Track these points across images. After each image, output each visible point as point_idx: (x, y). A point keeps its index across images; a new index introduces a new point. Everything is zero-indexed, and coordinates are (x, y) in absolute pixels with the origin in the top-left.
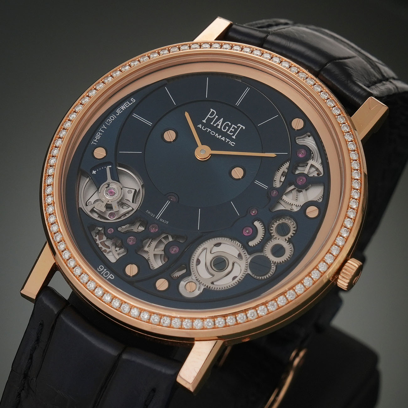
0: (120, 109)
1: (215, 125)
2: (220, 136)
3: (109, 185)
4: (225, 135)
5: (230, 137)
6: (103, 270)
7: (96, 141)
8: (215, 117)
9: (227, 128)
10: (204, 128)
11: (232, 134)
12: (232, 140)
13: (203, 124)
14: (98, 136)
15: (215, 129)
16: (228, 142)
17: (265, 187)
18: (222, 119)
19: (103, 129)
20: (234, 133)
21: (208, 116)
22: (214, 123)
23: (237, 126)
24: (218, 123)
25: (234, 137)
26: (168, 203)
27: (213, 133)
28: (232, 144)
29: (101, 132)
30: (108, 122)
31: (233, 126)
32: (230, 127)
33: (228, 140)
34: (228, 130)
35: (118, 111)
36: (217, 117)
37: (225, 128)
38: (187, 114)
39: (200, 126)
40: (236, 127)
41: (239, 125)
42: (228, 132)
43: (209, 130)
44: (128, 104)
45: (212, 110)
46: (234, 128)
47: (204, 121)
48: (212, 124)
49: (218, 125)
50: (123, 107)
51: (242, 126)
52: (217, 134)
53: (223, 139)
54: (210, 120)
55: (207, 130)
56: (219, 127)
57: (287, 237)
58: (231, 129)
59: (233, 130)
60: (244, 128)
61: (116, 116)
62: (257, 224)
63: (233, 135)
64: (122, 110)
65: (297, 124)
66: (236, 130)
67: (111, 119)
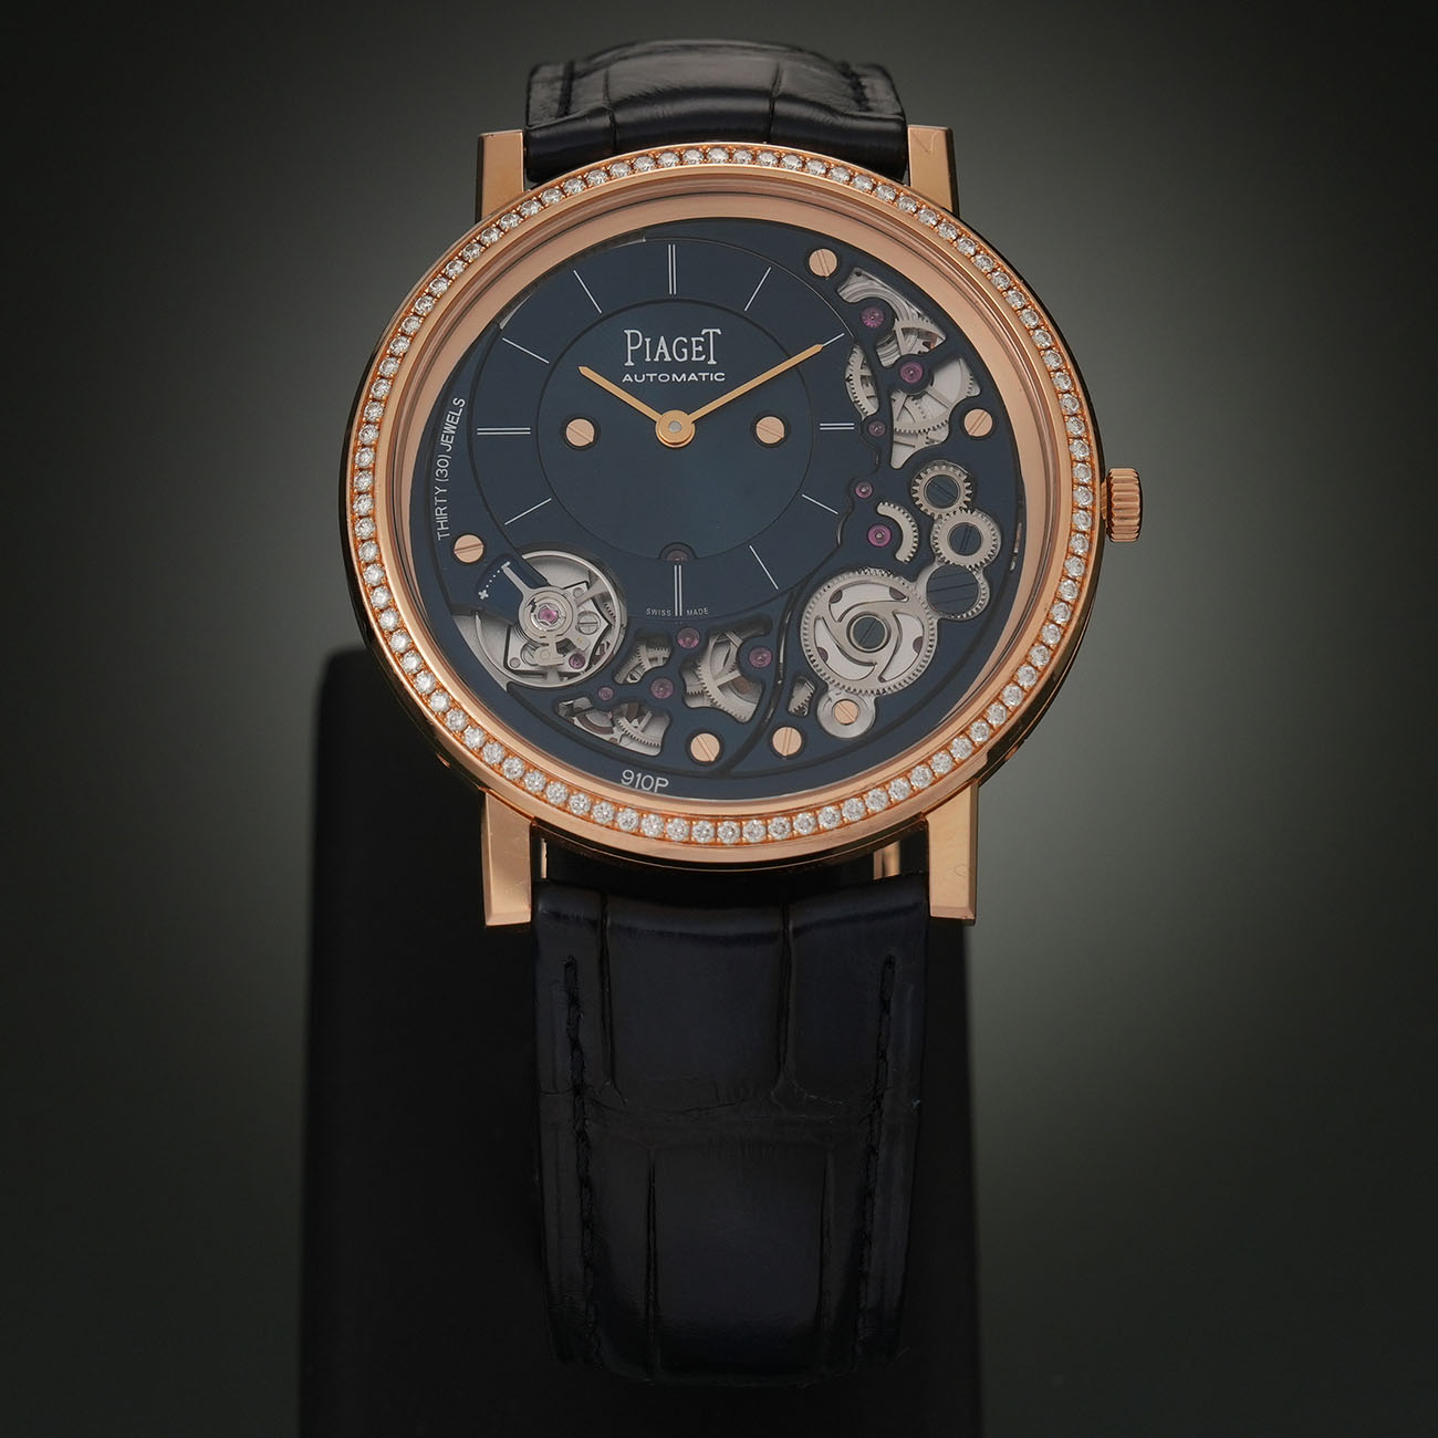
0: (446, 434)
1: (657, 359)
2: (684, 375)
3: (532, 602)
4: (690, 367)
5: (703, 366)
7: (442, 528)
8: (644, 342)
9: (685, 350)
10: (640, 378)
11: (703, 358)
12: (713, 369)
13: (631, 370)
14: (441, 516)
15: (662, 366)
16: (708, 377)
17: (849, 426)
18: (662, 338)
19: (440, 496)
20: (706, 351)
21: (630, 348)
22: (653, 355)
23: (700, 336)
24: (659, 351)
25: (712, 362)
26: (678, 570)
27: (664, 378)
28: (719, 377)
29: (440, 505)
30: (441, 476)
31: (694, 339)
32: (689, 346)
33: (704, 375)
34: (690, 355)
35: (446, 442)
36: (648, 340)
37: (681, 355)
38: (584, 371)
39: (627, 378)
40: (702, 339)
41: (704, 332)
42: (694, 359)
43: (651, 375)
44: (456, 417)
45: (628, 332)
46: (698, 343)
47: (630, 363)
48: (648, 359)
49: (662, 355)
50: (449, 429)
51: (711, 331)
52: (674, 375)
53: (693, 377)
54: (638, 355)
55: (648, 378)
56: (668, 359)
57: (960, 503)
58: (695, 349)
59: (700, 348)
60: (718, 331)
61: (448, 454)
62: (884, 509)
63: (708, 358)
64: (450, 435)
65: (823, 263)
66: (706, 345)
67: (442, 467)
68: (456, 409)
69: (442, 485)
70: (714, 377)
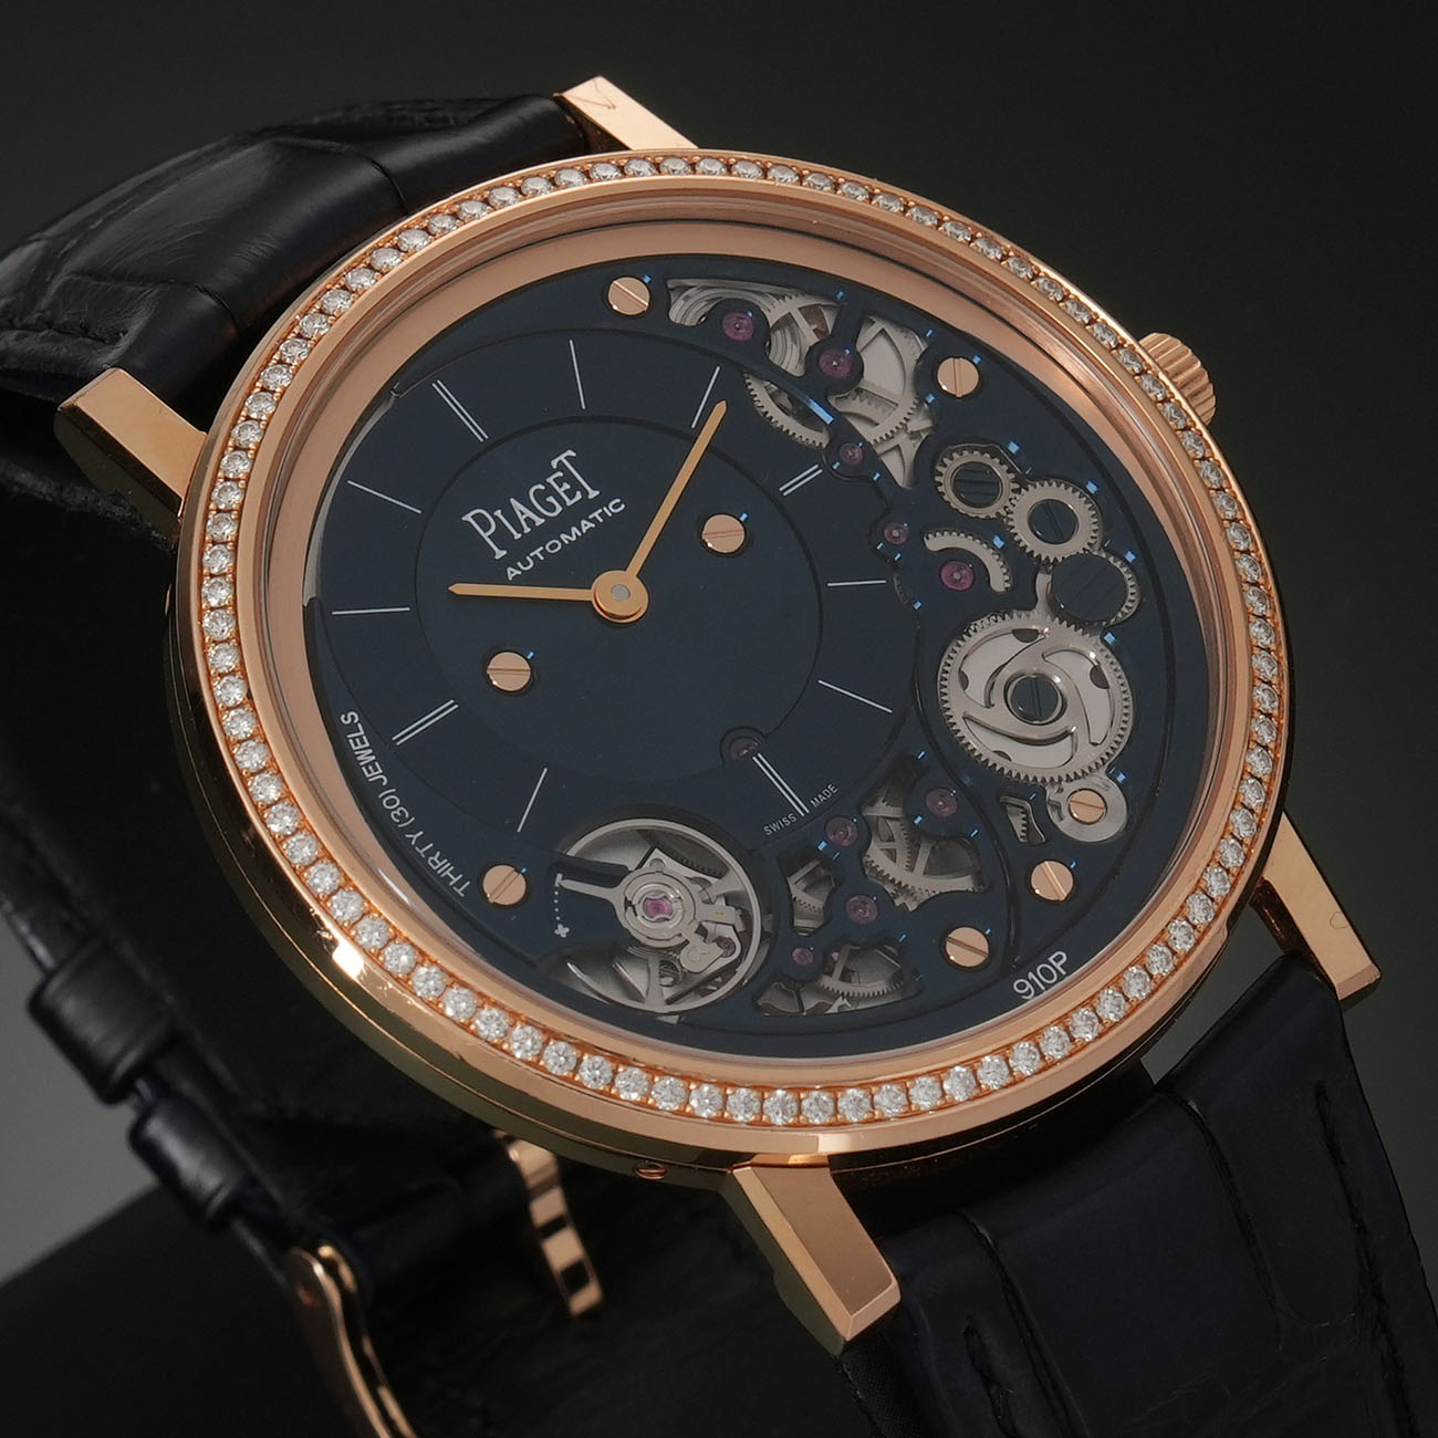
0: (366, 766)
1: (527, 530)
2: (574, 530)
3: (628, 903)
4: (572, 516)
5: (586, 507)
6: (1032, 982)
7: (455, 880)
8: (496, 518)
9: (551, 499)
10: (526, 564)
11: (579, 496)
12: (601, 502)
13: (509, 561)
14: (441, 866)
15: (540, 535)
16: (603, 515)
17: (813, 472)
18: (512, 500)
19: (422, 842)
20: (576, 486)
21: (485, 536)
22: (519, 529)
23: (555, 471)
24: (522, 519)
25: (593, 494)
26: (760, 761)
27: (555, 546)
28: (615, 507)
29: (430, 853)
30: (402, 818)
31: (550, 480)
32: (550, 491)
33: (596, 514)
34: (561, 501)
35: (375, 775)
36: (498, 513)
37: (551, 508)
38: (459, 589)
39: (512, 573)
40: (560, 474)
41: (554, 463)
42: (569, 503)
43: (537, 552)
44: (360, 737)
45: (468, 518)
46: (559, 481)
47: (500, 554)
48: (517, 536)
49: (529, 521)
50: (365, 756)
51: (562, 458)
52: (563, 537)
53: (586, 525)
54: (501, 537)
55: (535, 558)
57: (1008, 485)
58: (561, 491)
59: (566, 486)
60: (571, 453)
61: (386, 788)
62: (935, 543)
63: (585, 493)
64: (372, 763)
65: (629, 296)
66: (568, 477)
67: (394, 807)
68: (353, 728)
69: (412, 829)
70: (610, 510)
